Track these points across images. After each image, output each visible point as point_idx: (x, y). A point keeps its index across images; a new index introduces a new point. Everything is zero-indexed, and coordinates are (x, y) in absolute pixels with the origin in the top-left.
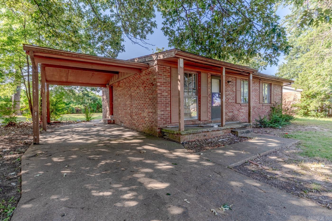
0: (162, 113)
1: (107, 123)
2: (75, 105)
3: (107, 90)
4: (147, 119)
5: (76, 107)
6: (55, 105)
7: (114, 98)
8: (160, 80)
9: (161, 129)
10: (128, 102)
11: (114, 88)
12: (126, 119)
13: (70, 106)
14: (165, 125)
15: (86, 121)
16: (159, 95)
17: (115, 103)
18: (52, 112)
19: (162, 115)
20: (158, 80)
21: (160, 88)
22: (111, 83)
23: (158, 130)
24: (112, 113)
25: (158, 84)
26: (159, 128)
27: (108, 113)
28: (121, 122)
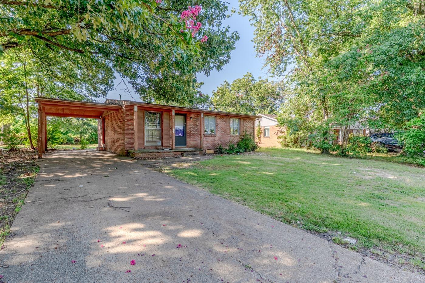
0: (129, 140)
1: (99, 150)
2: (74, 135)
3: (101, 121)
4: (121, 144)
5: (75, 137)
6: (52, 134)
7: (106, 129)
8: (127, 118)
9: (128, 150)
10: (113, 133)
11: (106, 120)
12: (112, 145)
13: (68, 136)
14: (131, 148)
15: (81, 149)
16: (126, 128)
17: (106, 132)
18: (49, 140)
19: (128, 141)
20: (125, 118)
21: (127, 123)
22: (103, 116)
23: (126, 152)
24: (104, 142)
25: (126, 120)
26: (126, 150)
27: (102, 142)
28: (109, 149)
